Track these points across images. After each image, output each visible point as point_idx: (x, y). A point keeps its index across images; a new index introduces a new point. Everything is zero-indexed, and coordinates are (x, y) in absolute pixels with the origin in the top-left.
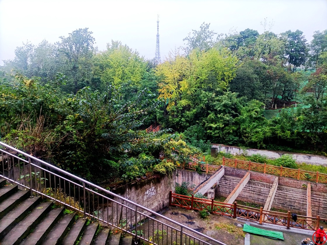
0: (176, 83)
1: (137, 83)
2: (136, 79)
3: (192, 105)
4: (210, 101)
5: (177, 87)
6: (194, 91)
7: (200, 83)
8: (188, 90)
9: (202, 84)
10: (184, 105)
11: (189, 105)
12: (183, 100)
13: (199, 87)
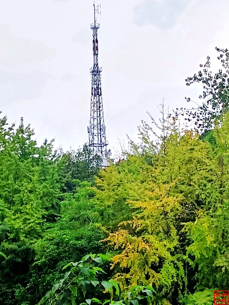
8: (219, 255)
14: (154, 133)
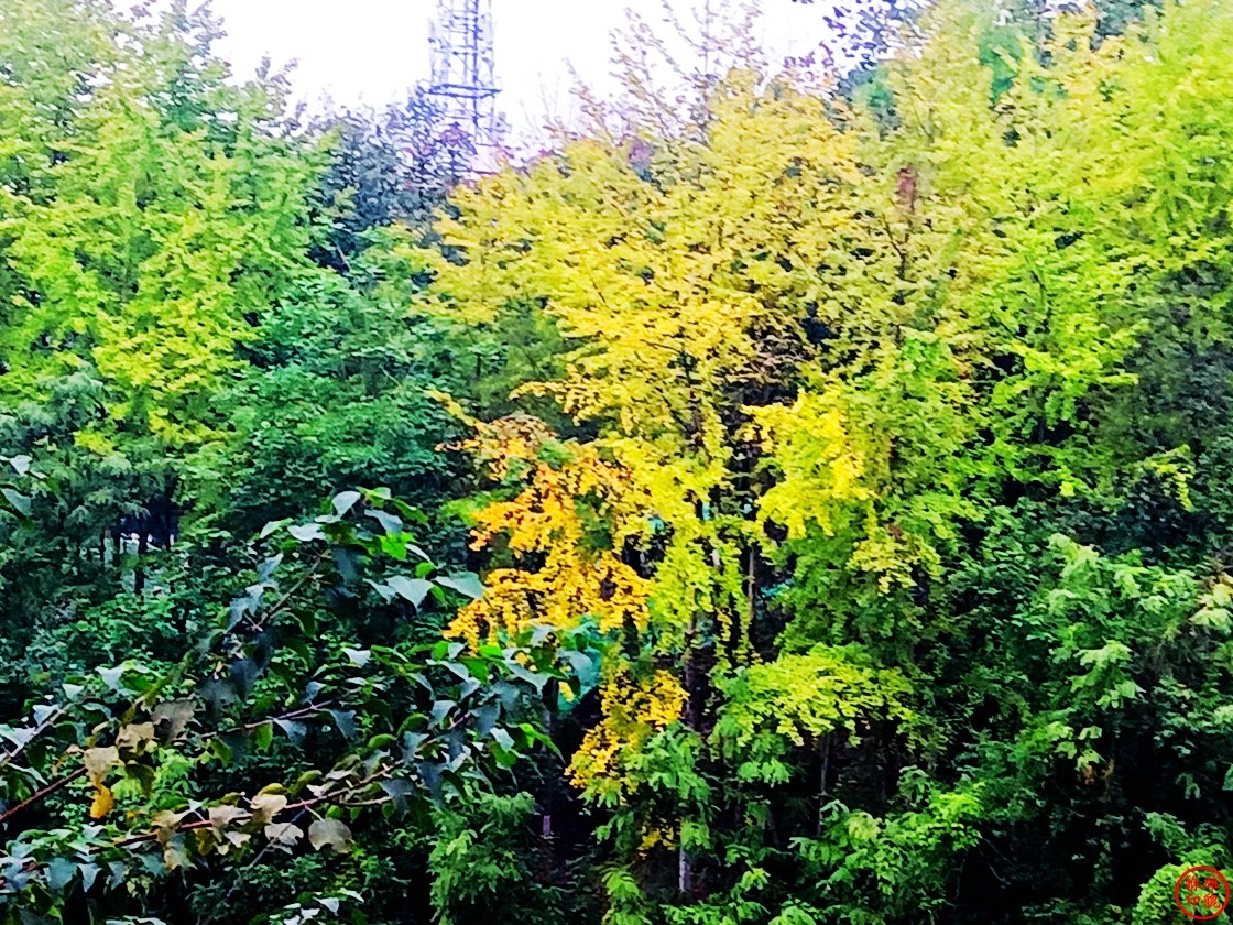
0: (714, 430)
1: (185, 406)
2: (167, 362)
3: (924, 730)
4: (1171, 686)
5: (717, 474)
6: (945, 532)
7: (1034, 439)
8: (872, 528)
9: (1059, 455)
10: (806, 718)
11: (879, 728)
12: (803, 651)
13: (1009, 492)
14: (670, 61)
